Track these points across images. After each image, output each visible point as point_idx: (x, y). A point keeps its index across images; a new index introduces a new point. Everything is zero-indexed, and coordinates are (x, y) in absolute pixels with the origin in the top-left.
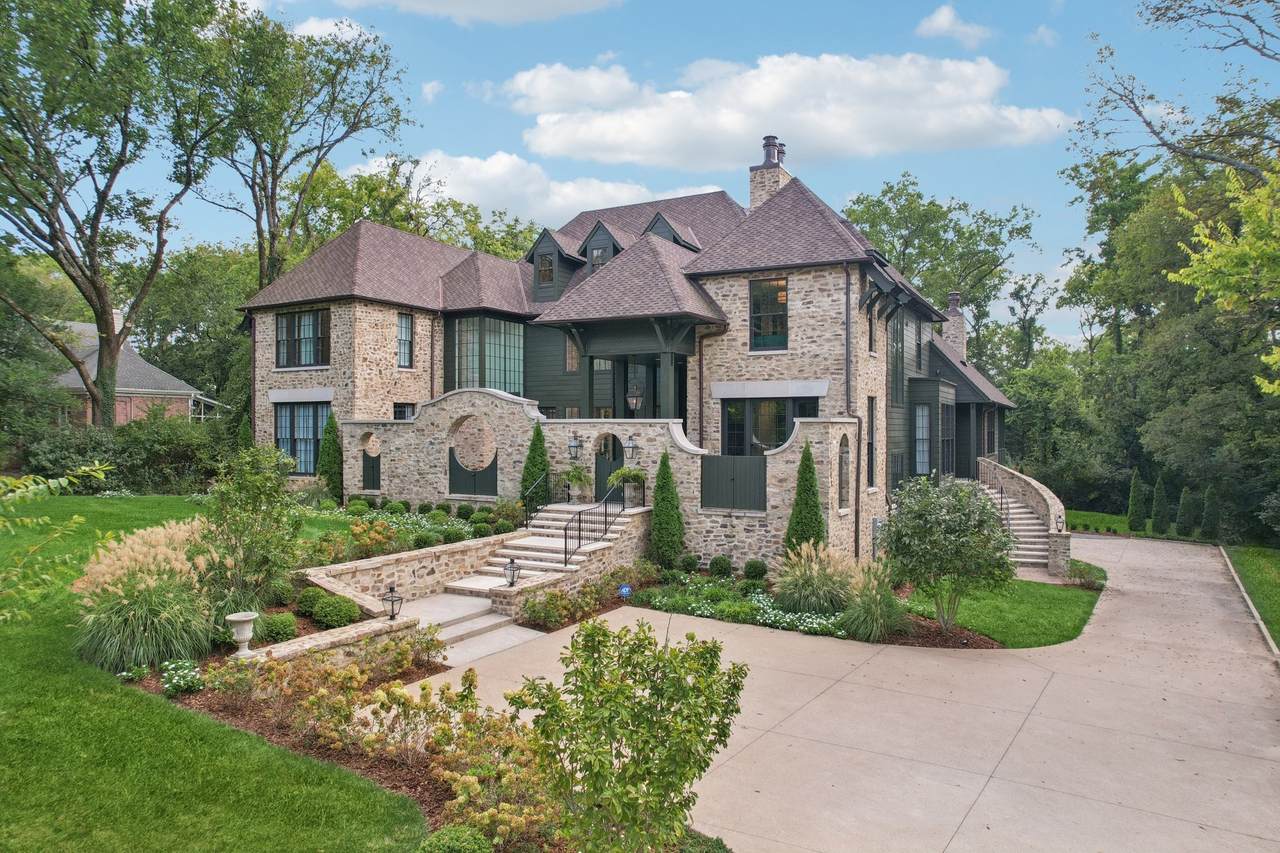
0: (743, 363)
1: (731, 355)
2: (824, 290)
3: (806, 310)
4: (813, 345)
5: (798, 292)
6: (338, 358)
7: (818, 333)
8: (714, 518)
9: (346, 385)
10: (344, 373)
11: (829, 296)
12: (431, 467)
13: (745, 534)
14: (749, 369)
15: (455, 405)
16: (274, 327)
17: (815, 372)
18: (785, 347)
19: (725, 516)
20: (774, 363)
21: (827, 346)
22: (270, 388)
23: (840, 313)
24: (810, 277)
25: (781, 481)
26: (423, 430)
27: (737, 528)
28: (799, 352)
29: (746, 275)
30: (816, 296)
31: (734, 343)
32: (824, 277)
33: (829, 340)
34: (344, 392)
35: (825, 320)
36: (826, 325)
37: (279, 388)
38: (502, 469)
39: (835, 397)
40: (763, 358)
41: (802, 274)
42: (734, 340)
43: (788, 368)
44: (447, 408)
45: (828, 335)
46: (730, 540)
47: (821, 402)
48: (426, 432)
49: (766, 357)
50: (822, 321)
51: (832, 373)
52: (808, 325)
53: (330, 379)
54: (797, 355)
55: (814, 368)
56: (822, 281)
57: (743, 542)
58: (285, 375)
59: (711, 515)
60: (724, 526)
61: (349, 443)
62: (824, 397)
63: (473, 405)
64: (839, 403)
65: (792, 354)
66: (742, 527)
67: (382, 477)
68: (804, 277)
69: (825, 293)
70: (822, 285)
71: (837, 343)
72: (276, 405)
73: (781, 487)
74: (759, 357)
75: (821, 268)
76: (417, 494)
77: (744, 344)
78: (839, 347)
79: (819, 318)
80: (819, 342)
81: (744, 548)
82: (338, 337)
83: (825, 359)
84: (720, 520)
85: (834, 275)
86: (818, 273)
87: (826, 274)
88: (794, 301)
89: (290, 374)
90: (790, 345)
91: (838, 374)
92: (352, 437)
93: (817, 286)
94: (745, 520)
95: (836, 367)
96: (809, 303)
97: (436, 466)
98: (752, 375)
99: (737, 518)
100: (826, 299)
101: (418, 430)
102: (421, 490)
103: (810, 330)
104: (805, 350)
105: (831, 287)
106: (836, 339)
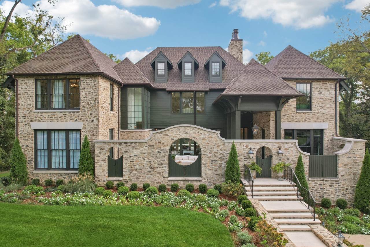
0: (294, 115)
1: (289, 112)
2: (326, 89)
3: (319, 96)
4: (322, 109)
5: (316, 89)
6: (86, 106)
7: (324, 105)
8: (316, 182)
9: (92, 121)
10: (91, 114)
11: (328, 91)
12: (159, 164)
13: (329, 187)
14: (297, 117)
15: (175, 133)
16: (34, 86)
17: (323, 120)
18: (311, 110)
19: (320, 181)
20: (307, 115)
21: (327, 110)
22: (31, 121)
23: (332, 98)
24: (321, 83)
25: (345, 165)
26: (153, 146)
27: (326, 185)
28: (317, 111)
29: (295, 80)
30: (323, 91)
31: (290, 107)
32: (326, 84)
33: (328, 108)
34: (91, 125)
35: (327, 100)
36: (327, 102)
37: (39, 121)
38: (204, 164)
39: (331, 129)
40: (302, 114)
41: (317, 82)
42: (290, 106)
43: (313, 118)
44: (170, 135)
45: (328, 106)
46: (323, 190)
47: (325, 131)
48: (155, 147)
49: (304, 113)
50: (325, 100)
51: (330, 120)
52: (320, 101)
53: (80, 117)
54: (316, 113)
55: (323, 118)
56: (326, 85)
57: (328, 191)
58: (43, 114)
59: (314, 181)
60: (320, 185)
61: (100, 153)
62: (326, 129)
63: (186, 133)
64: (332, 131)
65: (314, 113)
66: (328, 185)
67: (124, 170)
68: (318, 83)
69: (327, 90)
70: (325, 87)
71: (331, 109)
72: (36, 131)
73: (345, 167)
74: (301, 113)
75: (325, 80)
76: (149, 178)
77: (294, 108)
78: (332, 111)
79: (324, 99)
80: (324, 108)
81: (329, 193)
82: (86, 94)
83: (327, 115)
84: (319, 182)
85: (330, 83)
86: (324, 82)
87: (327, 83)
88: (315, 92)
89: (47, 114)
90: (313, 109)
91: (332, 120)
92: (101, 149)
93: (323, 87)
94: (330, 182)
95: (331, 118)
96: (320, 93)
97: (162, 164)
98: (298, 120)
99: (326, 181)
100: (327, 92)
101: (149, 146)
102: (152, 176)
103: (321, 103)
104: (319, 111)
105: (329, 87)
106: (331, 107)
